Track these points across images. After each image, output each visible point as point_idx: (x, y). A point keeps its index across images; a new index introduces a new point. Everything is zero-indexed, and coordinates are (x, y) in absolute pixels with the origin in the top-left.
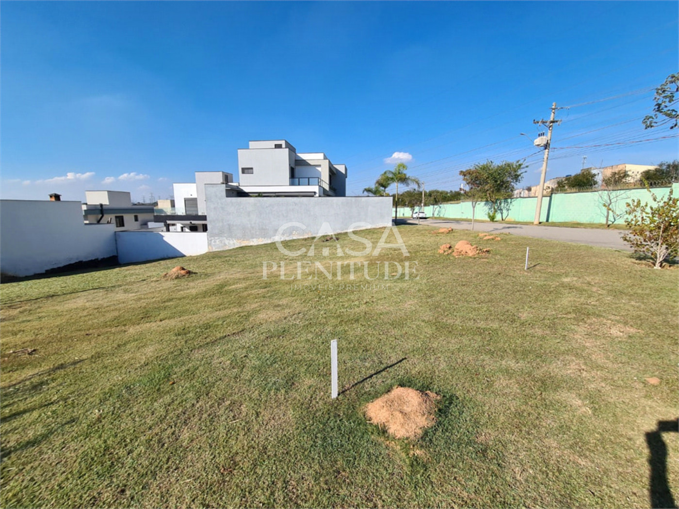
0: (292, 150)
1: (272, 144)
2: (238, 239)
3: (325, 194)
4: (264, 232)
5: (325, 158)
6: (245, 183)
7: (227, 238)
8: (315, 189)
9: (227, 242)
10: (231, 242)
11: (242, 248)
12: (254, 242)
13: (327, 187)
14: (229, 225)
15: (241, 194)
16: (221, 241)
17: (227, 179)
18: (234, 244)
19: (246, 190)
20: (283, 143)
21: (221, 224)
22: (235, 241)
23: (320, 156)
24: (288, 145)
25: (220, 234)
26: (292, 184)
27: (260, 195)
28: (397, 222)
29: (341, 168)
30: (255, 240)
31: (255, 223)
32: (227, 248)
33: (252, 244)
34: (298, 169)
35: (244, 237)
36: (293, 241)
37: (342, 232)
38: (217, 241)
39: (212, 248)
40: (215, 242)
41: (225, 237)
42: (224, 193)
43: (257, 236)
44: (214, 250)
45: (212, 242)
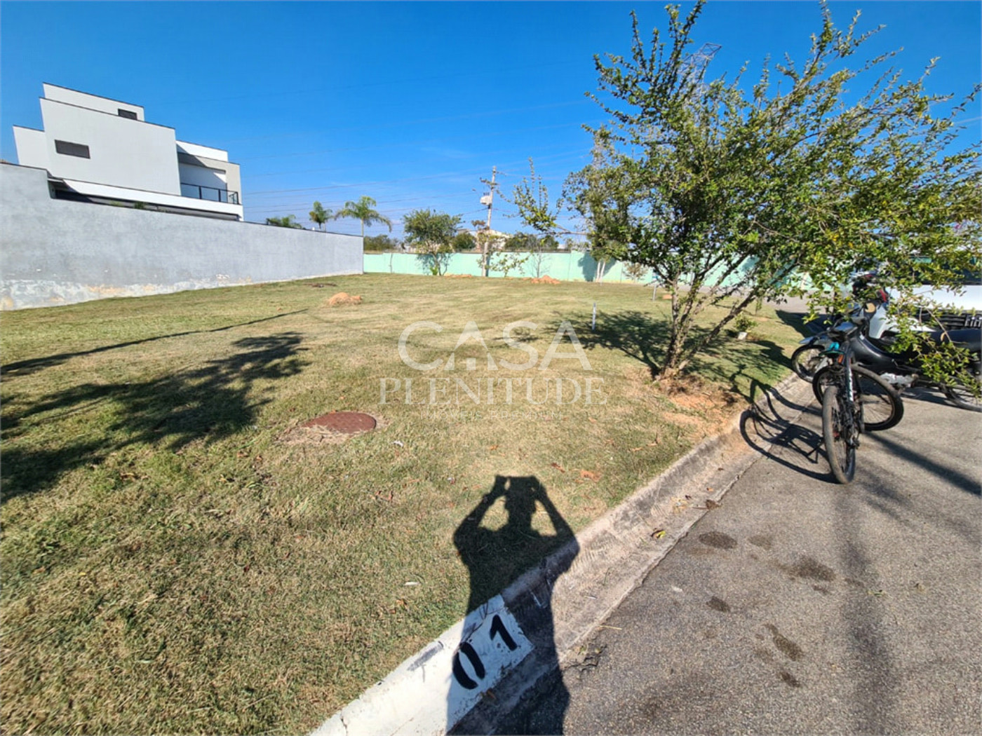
2: (91, 284)
4: (156, 273)
7: (59, 283)
9: (59, 290)
10: (73, 290)
12: (136, 291)
16: (42, 289)
18: (81, 294)
21: (38, 253)
22: (83, 289)
23: (222, 155)
25: (39, 272)
26: (187, 194)
27: (140, 206)
30: (135, 287)
31: (134, 257)
32: (61, 302)
33: (127, 294)
35: (108, 280)
36: (218, 289)
37: (301, 278)
38: (29, 288)
39: (14, 302)
40: (22, 288)
41: (53, 279)
42: (45, 188)
43: (143, 282)
44: (21, 305)
45: (14, 290)
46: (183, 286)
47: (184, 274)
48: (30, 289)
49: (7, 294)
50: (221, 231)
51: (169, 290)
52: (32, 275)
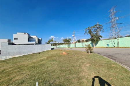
0: (29, 35)
1: (24, 33)
2: (11, 56)
3: (37, 44)
4: (20, 53)
5: (37, 37)
6: (15, 42)
8: (34, 43)
9: (7, 57)
10: (9, 57)
11: (12, 58)
13: (37, 42)
14: (9, 52)
15: (13, 44)
17: (9, 41)
19: (15, 43)
20: (26, 33)
21: (6, 52)
22: (10, 56)
23: (36, 36)
24: (28, 34)
25: (6, 55)
26: (28, 42)
27: (19, 44)
28: (52, 49)
29: (40, 39)
31: (17, 51)
32: (7, 58)
33: (16, 56)
34: (30, 39)
35: (14, 55)
36: (28, 55)
40: (3, 57)
42: (8, 44)
43: (18, 55)
44: (3, 59)
45: (2, 57)
46: (24, 55)
47: (24, 53)
48: (4, 57)
49: (1, 58)
50: (29, 46)
51: (21, 55)
52: (5, 55)
